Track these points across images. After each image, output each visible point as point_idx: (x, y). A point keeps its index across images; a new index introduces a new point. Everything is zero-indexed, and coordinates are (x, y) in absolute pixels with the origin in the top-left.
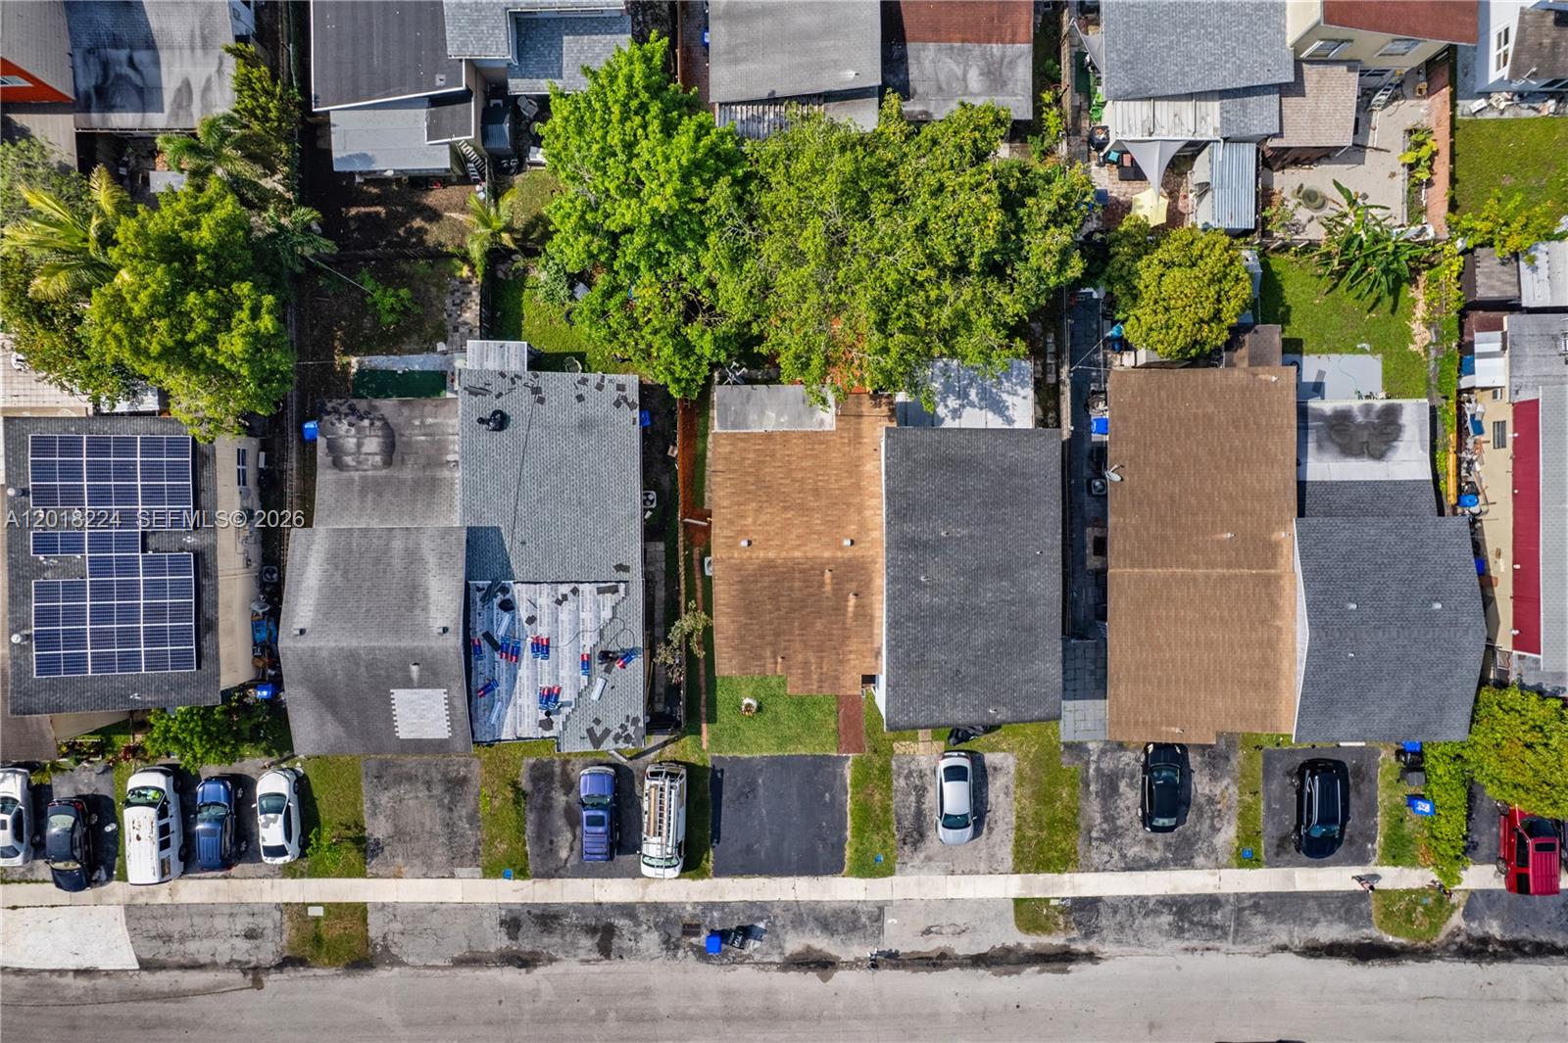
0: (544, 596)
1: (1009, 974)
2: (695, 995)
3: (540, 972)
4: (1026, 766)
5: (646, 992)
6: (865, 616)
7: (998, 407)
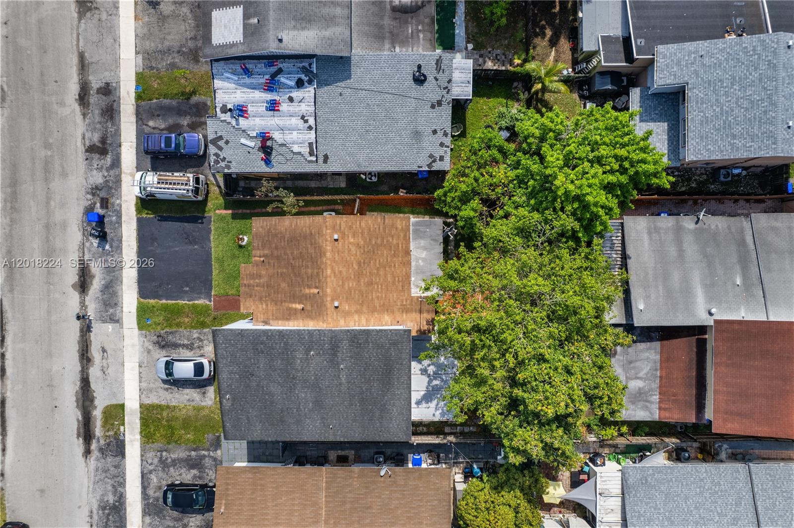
0: (306, 108)
1: (77, 401)
2: (63, 205)
3: (77, 108)
4: (206, 412)
5: (64, 175)
6: (290, 315)
7: (427, 398)
